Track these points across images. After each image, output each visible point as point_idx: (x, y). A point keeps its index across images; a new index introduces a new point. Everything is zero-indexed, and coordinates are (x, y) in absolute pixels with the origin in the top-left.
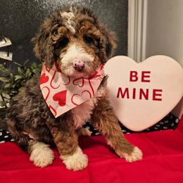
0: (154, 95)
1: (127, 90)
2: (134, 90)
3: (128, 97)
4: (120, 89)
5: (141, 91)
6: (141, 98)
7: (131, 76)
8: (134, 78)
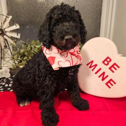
0: (109, 82)
1: (96, 65)
2: (100, 69)
3: (93, 70)
4: (92, 62)
5: (104, 73)
6: (99, 77)
7: (106, 60)
8: (106, 62)
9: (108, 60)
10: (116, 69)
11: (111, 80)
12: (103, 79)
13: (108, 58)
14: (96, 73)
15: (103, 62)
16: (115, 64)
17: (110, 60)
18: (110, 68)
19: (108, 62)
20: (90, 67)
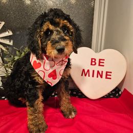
0: (107, 75)
1: (88, 71)
2: (94, 71)
3: (89, 76)
4: (83, 70)
5: (98, 72)
6: (97, 77)
7: (92, 62)
8: (93, 63)
9: (93, 60)
10: (103, 63)
11: (107, 72)
12: (101, 77)
13: (92, 59)
14: (93, 76)
15: (91, 64)
16: (100, 60)
17: (95, 60)
18: (99, 65)
19: (94, 62)
20: (85, 75)
